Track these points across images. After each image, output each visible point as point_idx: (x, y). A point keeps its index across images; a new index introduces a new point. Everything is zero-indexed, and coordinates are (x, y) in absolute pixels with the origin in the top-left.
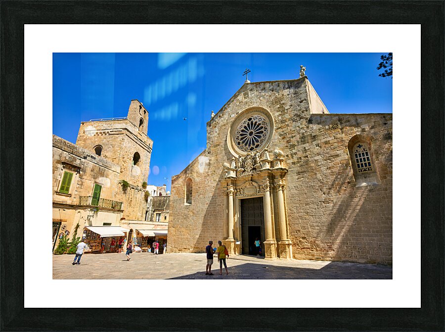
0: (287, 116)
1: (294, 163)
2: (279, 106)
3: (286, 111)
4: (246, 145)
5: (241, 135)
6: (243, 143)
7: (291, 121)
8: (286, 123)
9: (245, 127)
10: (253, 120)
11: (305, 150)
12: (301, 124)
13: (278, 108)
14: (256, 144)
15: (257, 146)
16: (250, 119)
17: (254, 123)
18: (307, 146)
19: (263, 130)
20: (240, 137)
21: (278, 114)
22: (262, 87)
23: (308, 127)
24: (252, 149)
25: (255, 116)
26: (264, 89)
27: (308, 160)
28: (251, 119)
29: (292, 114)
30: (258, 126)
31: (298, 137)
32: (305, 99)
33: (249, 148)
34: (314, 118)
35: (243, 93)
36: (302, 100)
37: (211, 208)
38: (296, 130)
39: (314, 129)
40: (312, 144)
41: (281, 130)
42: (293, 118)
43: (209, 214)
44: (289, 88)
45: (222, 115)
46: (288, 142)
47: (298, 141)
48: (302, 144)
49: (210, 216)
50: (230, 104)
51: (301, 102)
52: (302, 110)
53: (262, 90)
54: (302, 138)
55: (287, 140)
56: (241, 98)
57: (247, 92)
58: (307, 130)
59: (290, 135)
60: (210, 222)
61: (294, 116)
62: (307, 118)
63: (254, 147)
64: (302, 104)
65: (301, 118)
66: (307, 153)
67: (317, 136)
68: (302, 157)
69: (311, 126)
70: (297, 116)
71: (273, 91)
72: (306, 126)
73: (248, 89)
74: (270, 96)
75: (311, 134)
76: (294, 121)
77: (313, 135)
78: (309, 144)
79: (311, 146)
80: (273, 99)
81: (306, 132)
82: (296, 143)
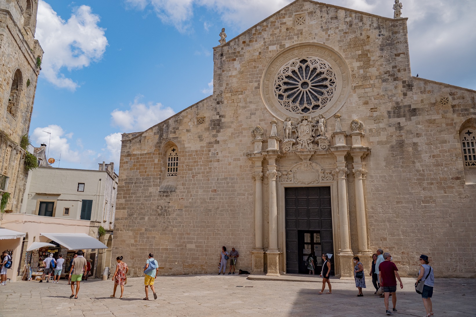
0: (373, 71)
1: (380, 143)
2: (360, 52)
3: (371, 63)
4: (294, 102)
5: (285, 83)
6: (289, 97)
7: (380, 81)
8: (372, 82)
9: (294, 72)
10: (309, 63)
11: (399, 127)
12: (396, 87)
13: (359, 55)
14: (314, 103)
15: (316, 107)
16: (304, 61)
17: (311, 68)
18: (402, 120)
20: (284, 87)
21: (358, 64)
22: (332, 14)
23: (405, 95)
24: (305, 110)
25: (314, 58)
26: (336, 18)
27: (403, 141)
28: (307, 61)
29: (382, 70)
30: (319, 75)
31: (390, 106)
32: (404, 52)
33: (300, 108)
34: (415, 83)
35: (294, 14)
36: (399, 52)
37: (223, 199)
38: (387, 95)
39: (415, 99)
40: (410, 120)
41: (363, 91)
42: (383, 76)
43: (218, 208)
44: (379, 28)
45: (250, 41)
46: (373, 110)
47: (389, 112)
48: (395, 118)
49: (221, 211)
50: (267, 26)
51: (396, 55)
52: (398, 68)
53: (332, 18)
54: (395, 108)
55: (372, 108)
56: (292, 22)
57: (302, 14)
58: (404, 98)
59: (377, 101)
60: (221, 222)
61: (386, 73)
62: (405, 81)
63: (310, 107)
64: (399, 59)
65: (395, 79)
66: (402, 131)
67: (419, 109)
68: (394, 136)
69: (409, 93)
70: (390, 75)
71: (351, 25)
72: (402, 93)
73: (305, 10)
74: (346, 33)
75: (410, 106)
76: (384, 81)
77: (413, 107)
78: (406, 119)
79: (409, 123)
80: (350, 39)
81: (402, 100)
82: (386, 114)
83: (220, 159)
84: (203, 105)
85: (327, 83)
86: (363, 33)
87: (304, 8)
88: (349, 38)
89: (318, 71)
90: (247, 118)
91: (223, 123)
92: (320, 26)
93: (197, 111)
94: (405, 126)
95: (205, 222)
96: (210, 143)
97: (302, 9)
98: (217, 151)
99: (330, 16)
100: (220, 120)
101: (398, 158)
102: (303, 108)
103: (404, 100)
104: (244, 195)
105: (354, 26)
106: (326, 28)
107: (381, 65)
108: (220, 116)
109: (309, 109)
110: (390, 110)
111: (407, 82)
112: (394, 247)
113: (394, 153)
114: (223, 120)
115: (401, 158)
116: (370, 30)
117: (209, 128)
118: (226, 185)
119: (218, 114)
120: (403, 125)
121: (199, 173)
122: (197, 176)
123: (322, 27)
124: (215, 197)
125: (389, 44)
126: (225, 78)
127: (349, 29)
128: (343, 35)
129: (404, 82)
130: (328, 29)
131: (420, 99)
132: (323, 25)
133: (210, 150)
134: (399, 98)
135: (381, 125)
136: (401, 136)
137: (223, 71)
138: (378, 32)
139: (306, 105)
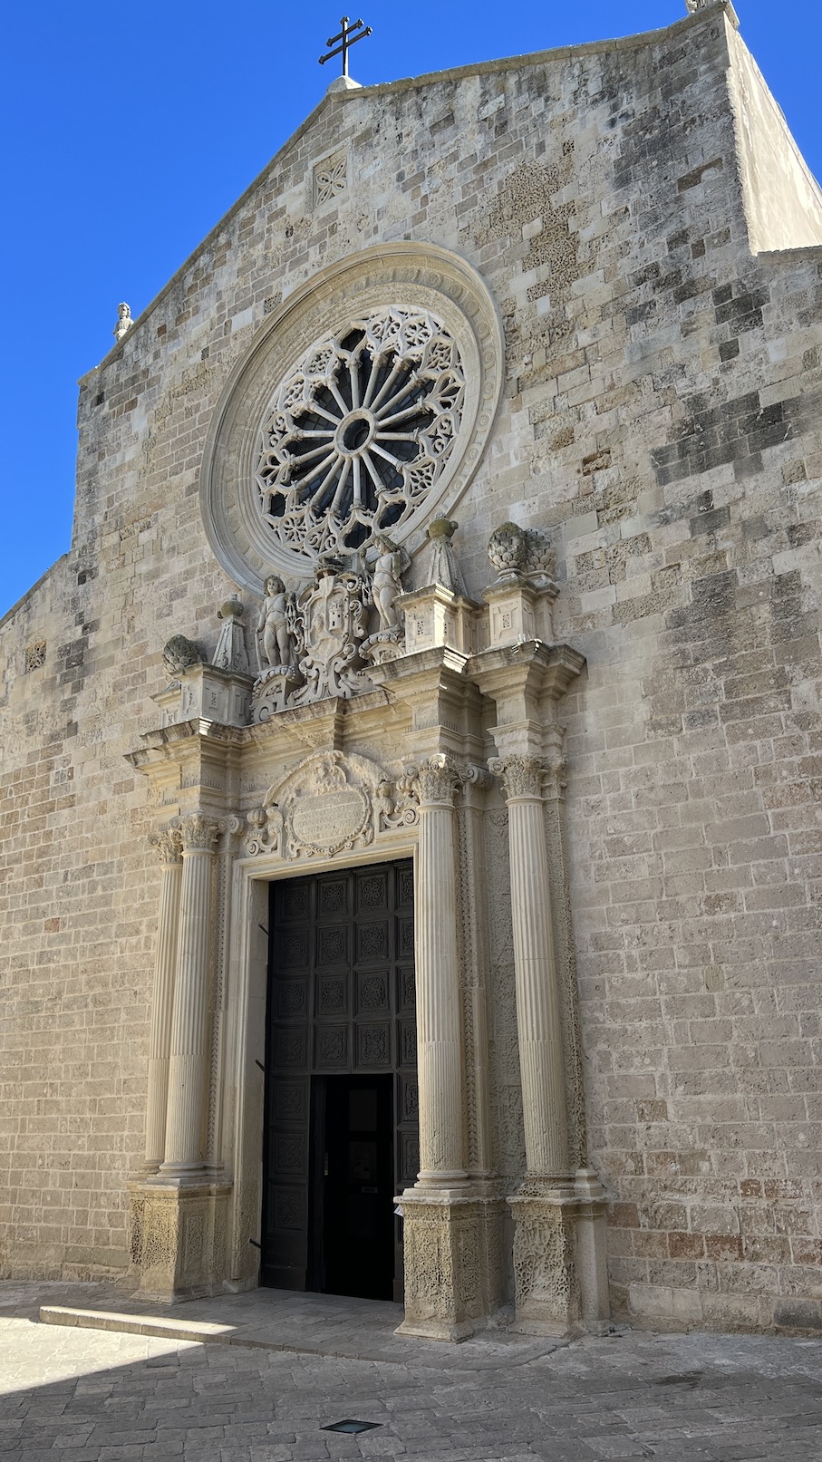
0: (592, 288)
1: (622, 612)
2: (537, 225)
3: (582, 255)
4: (320, 513)
5: (295, 447)
6: (302, 497)
7: (621, 319)
8: (584, 338)
9: (320, 395)
10: (369, 340)
11: (709, 516)
12: (687, 331)
13: (533, 240)
14: (385, 499)
15: (393, 513)
16: (352, 340)
17: (376, 356)
18: (720, 479)
19: (431, 402)
21: (530, 279)
22: (434, 109)
23: (728, 351)
24: (357, 535)
25: (384, 311)
26: (450, 119)
27: (727, 580)
28: (362, 334)
29: (627, 267)
30: (403, 378)
31: (662, 424)
32: (717, 156)
33: (340, 533)
34: (774, 283)
35: (311, 164)
36: (695, 166)
37: (74, 957)
38: (649, 378)
39: (775, 357)
40: (757, 465)
41: (550, 390)
42: (628, 299)
43: (60, 993)
44: (613, 95)
45: (180, 319)
46: (591, 466)
47: (660, 456)
48: (686, 475)
49: (67, 1007)
50: (229, 244)
51: (685, 183)
52: (692, 240)
53: (434, 128)
54: (689, 427)
55: (586, 455)
56: (302, 199)
57: (336, 152)
58: (724, 370)
59: (606, 421)
60: (64, 1051)
61: (640, 281)
62: (728, 288)
63: (373, 521)
64: (695, 195)
65: (682, 296)
66: (720, 533)
67: (794, 404)
68: (685, 566)
69: (749, 341)
70: (658, 285)
71: (502, 127)
72: (717, 346)
73: (346, 134)
74: (485, 165)
75: (753, 400)
76: (638, 314)
77: (766, 400)
78: (738, 472)
79: (750, 483)
80: (500, 183)
81: (716, 381)
82: (647, 471)
83: (77, 792)
84: (44, 597)
86: (550, 141)
87: (341, 130)
88: (495, 182)
89: (398, 362)
90: (160, 616)
91: (93, 650)
92: (394, 175)
93: (26, 625)
94: (736, 502)
95: (20, 1059)
96: (53, 737)
97: (336, 136)
98: (70, 766)
99: (428, 120)
100: (82, 643)
101: (705, 671)
102: (347, 529)
103: (725, 379)
104: (137, 932)
105: (514, 125)
106: (415, 173)
107: (623, 251)
108: (85, 628)
109: (368, 531)
110: (662, 442)
111: (734, 290)
112: (703, 1155)
113: (689, 646)
114: (94, 639)
115: (719, 670)
116: (574, 115)
117: (55, 678)
118: (86, 896)
119: (80, 619)
120: (727, 500)
121: (17, 861)
122: (12, 870)
123: (400, 177)
124: (54, 949)
125: (654, 147)
126: (104, 482)
127: (494, 145)
128: (474, 177)
129: (722, 295)
130: (421, 176)
131: (801, 352)
132: (405, 168)
133: (52, 762)
134: (704, 374)
135: (628, 527)
136: (719, 557)
137: (101, 456)
138: (608, 111)
139: (357, 516)
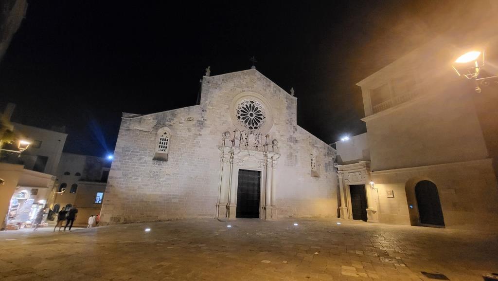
0: (283, 118)
4: (246, 122)
5: (242, 111)
6: (243, 119)
7: (285, 123)
8: (282, 123)
9: (247, 106)
10: (254, 104)
12: (291, 128)
14: (255, 125)
15: (256, 128)
16: (252, 102)
17: (255, 107)
20: (241, 113)
23: (294, 132)
24: (250, 128)
25: (257, 102)
26: (270, 86)
27: (292, 154)
29: (286, 118)
31: (288, 136)
33: (249, 126)
34: (298, 128)
35: (251, 76)
37: (201, 171)
38: (287, 131)
39: (297, 135)
40: (295, 144)
42: (286, 121)
48: (290, 142)
50: (236, 76)
51: (292, 113)
53: (268, 85)
54: (290, 138)
59: (283, 133)
61: (288, 120)
62: (294, 126)
63: (253, 127)
64: (293, 115)
65: (291, 124)
66: (292, 149)
67: (298, 140)
69: (296, 132)
70: (289, 122)
73: (256, 76)
74: (273, 95)
75: (295, 138)
79: (294, 146)
81: (293, 135)
82: (286, 140)
83: (202, 146)
84: (193, 109)
85: (262, 117)
89: (258, 110)
90: (220, 124)
91: (206, 124)
92: (262, 87)
96: (195, 134)
97: (254, 75)
98: (199, 141)
100: (203, 122)
102: (250, 126)
107: (286, 116)
108: (204, 119)
109: (252, 128)
110: (288, 138)
113: (288, 158)
114: (205, 122)
115: (290, 161)
116: (283, 98)
117: (196, 125)
118: (203, 163)
119: (203, 117)
120: (292, 146)
121: (186, 153)
124: (196, 169)
125: (290, 108)
126: (209, 97)
127: (275, 94)
130: (266, 90)
131: (299, 136)
132: (264, 87)
133: (195, 139)
134: (292, 133)
135: (285, 145)
136: (291, 151)
138: (286, 100)
139: (251, 125)
